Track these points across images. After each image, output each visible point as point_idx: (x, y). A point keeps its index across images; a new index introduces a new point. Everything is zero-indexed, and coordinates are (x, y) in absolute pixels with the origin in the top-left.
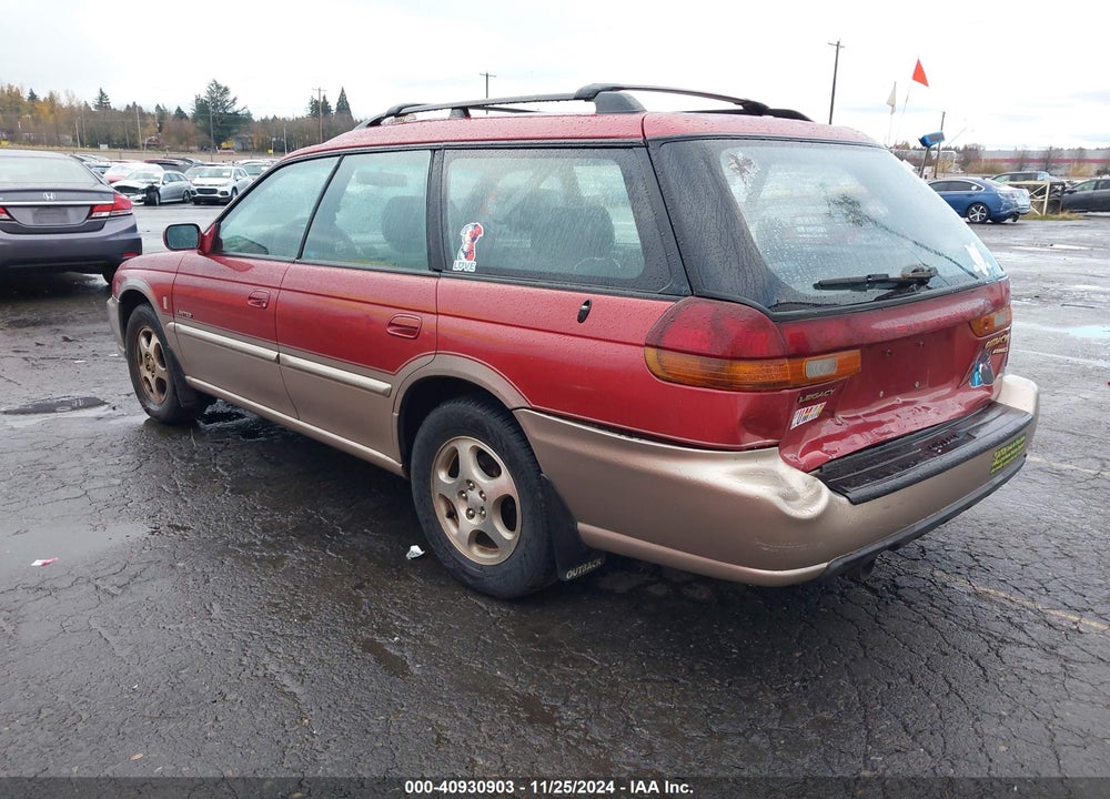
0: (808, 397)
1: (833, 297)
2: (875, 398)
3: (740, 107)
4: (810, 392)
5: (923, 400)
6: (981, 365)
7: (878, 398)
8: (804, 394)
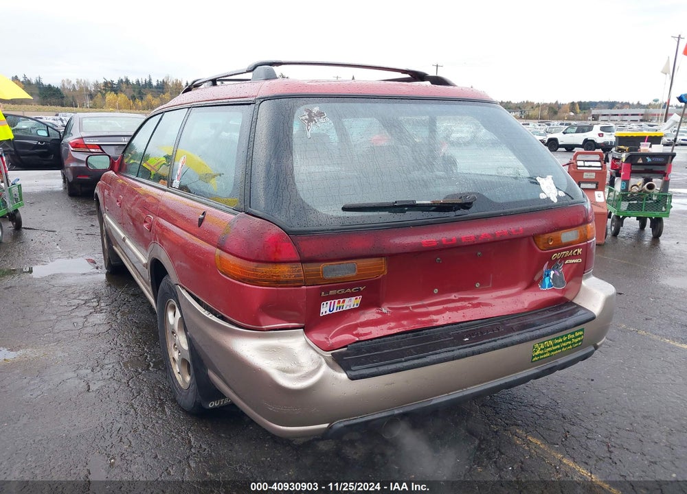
0: (332, 292)
1: (358, 217)
2: (430, 294)
3: (408, 76)
4: (332, 288)
5: (484, 297)
6: (552, 272)
7: (433, 295)
8: (327, 290)
